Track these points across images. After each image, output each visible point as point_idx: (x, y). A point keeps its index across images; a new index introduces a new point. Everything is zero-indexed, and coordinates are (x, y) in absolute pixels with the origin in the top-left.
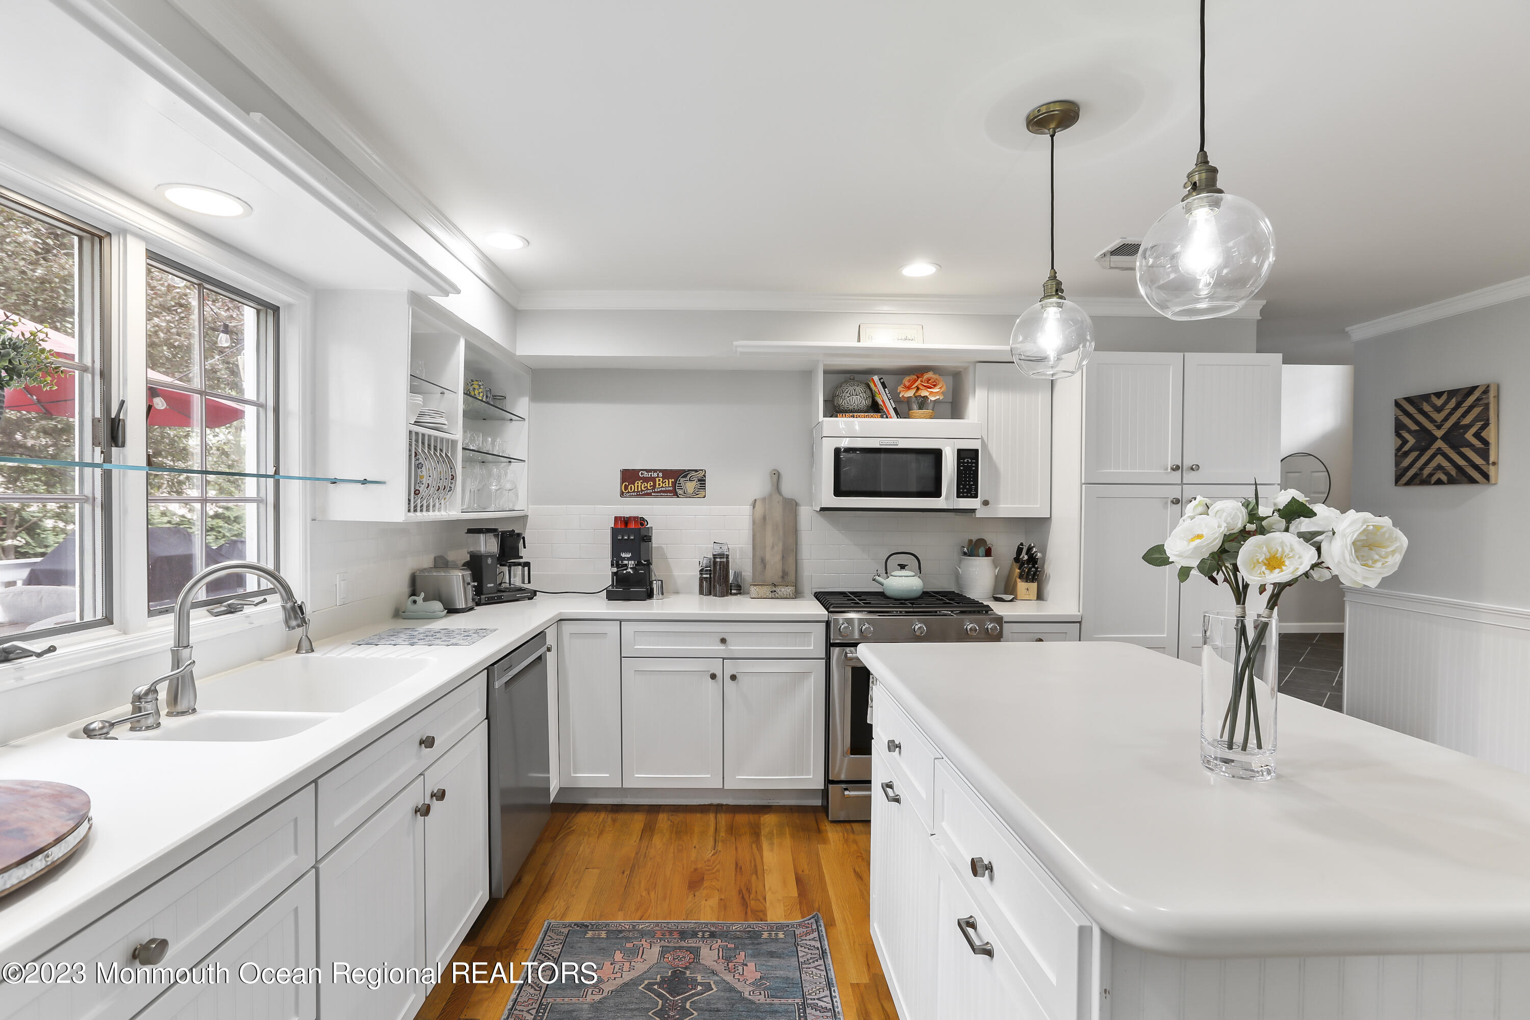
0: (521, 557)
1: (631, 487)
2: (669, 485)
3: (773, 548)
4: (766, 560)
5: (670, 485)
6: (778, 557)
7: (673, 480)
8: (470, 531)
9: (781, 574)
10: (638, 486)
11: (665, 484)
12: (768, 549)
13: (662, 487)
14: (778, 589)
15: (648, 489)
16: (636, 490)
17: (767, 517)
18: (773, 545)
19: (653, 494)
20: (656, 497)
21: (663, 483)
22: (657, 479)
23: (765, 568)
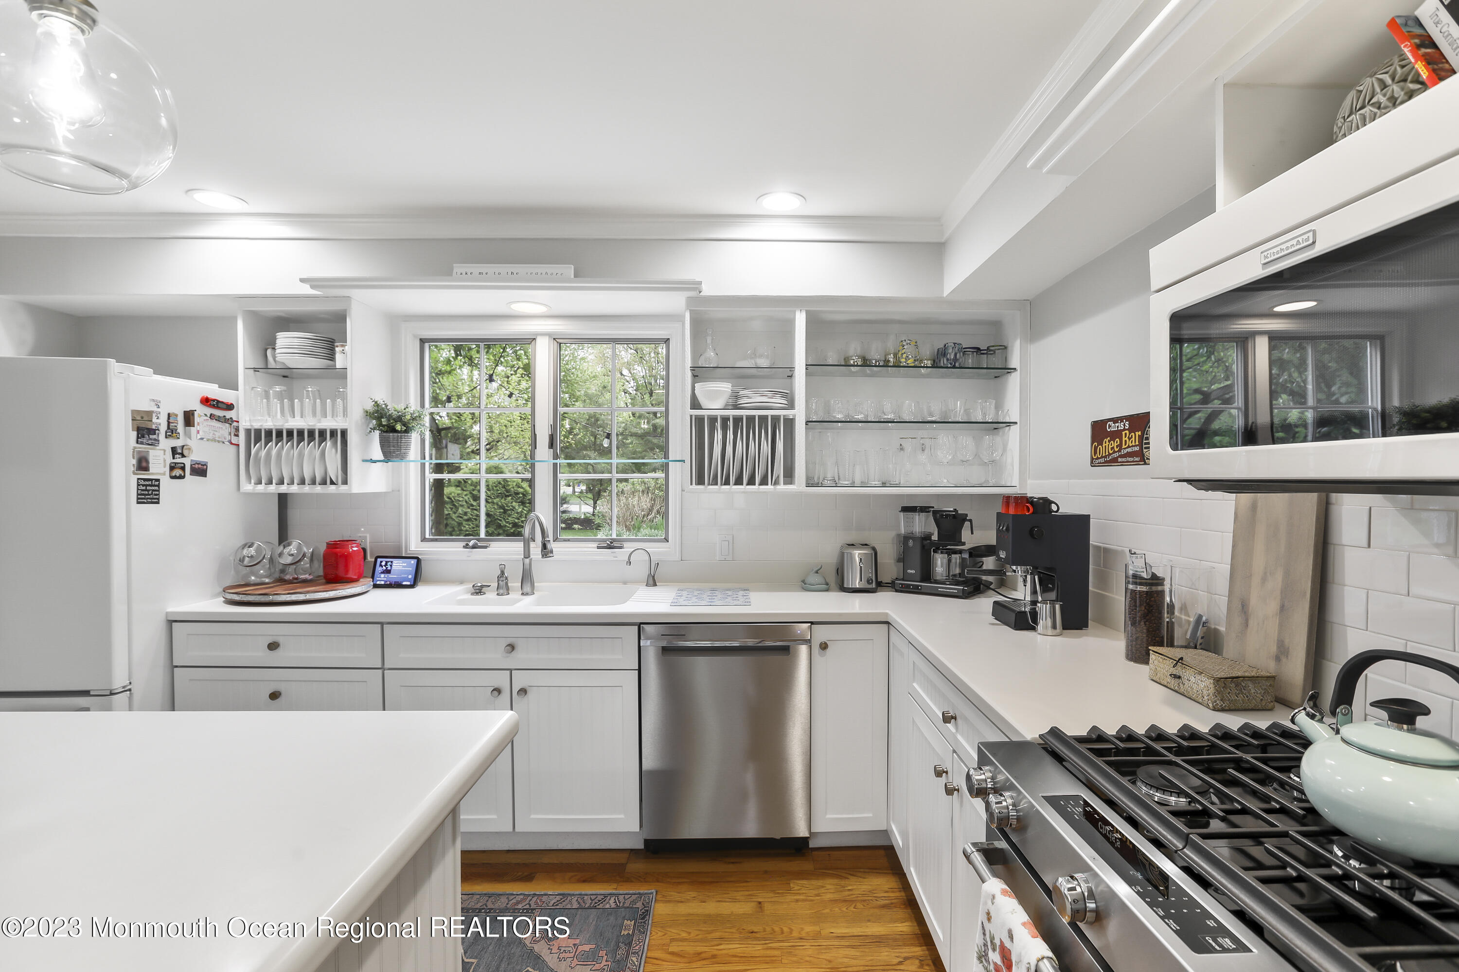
0: (964, 544)
1: (1100, 448)
2: (1135, 442)
3: (1264, 580)
4: (1250, 608)
5: (1137, 443)
6: (1273, 606)
7: (1140, 433)
8: (905, 509)
9: (1274, 649)
10: (1105, 446)
11: (1132, 442)
12: (1256, 581)
13: (1129, 447)
14: (1187, 674)
15: (1114, 452)
16: (1104, 455)
17: (1259, 504)
18: (1265, 573)
19: (1120, 460)
20: (1122, 464)
21: (1129, 439)
22: (1124, 433)
23: (1247, 626)
